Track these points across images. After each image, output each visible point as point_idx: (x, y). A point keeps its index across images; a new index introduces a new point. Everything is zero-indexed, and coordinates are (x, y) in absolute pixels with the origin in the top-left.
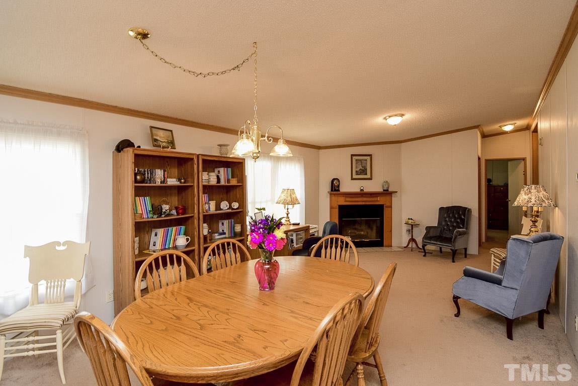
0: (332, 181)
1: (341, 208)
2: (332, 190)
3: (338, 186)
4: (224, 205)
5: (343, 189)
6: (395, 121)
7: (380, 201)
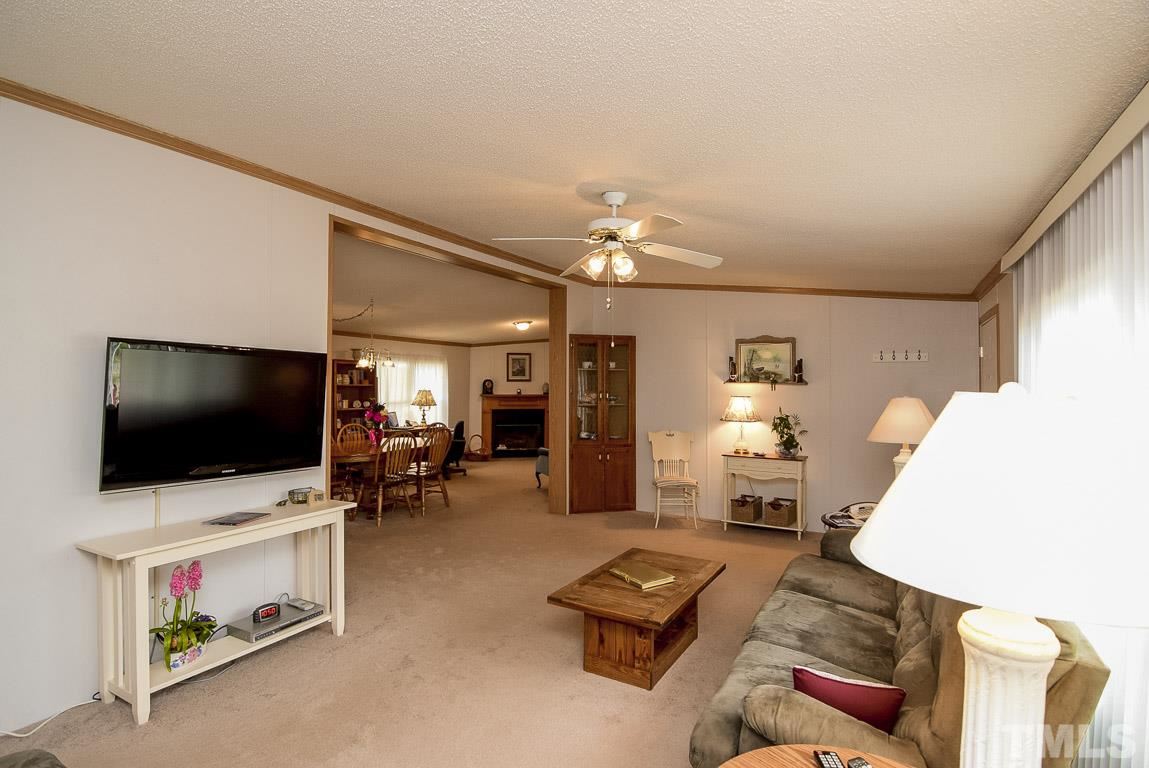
0: (484, 383)
1: (495, 413)
2: (483, 393)
3: (492, 388)
4: (357, 405)
5: (498, 391)
6: (523, 327)
7: (539, 405)
